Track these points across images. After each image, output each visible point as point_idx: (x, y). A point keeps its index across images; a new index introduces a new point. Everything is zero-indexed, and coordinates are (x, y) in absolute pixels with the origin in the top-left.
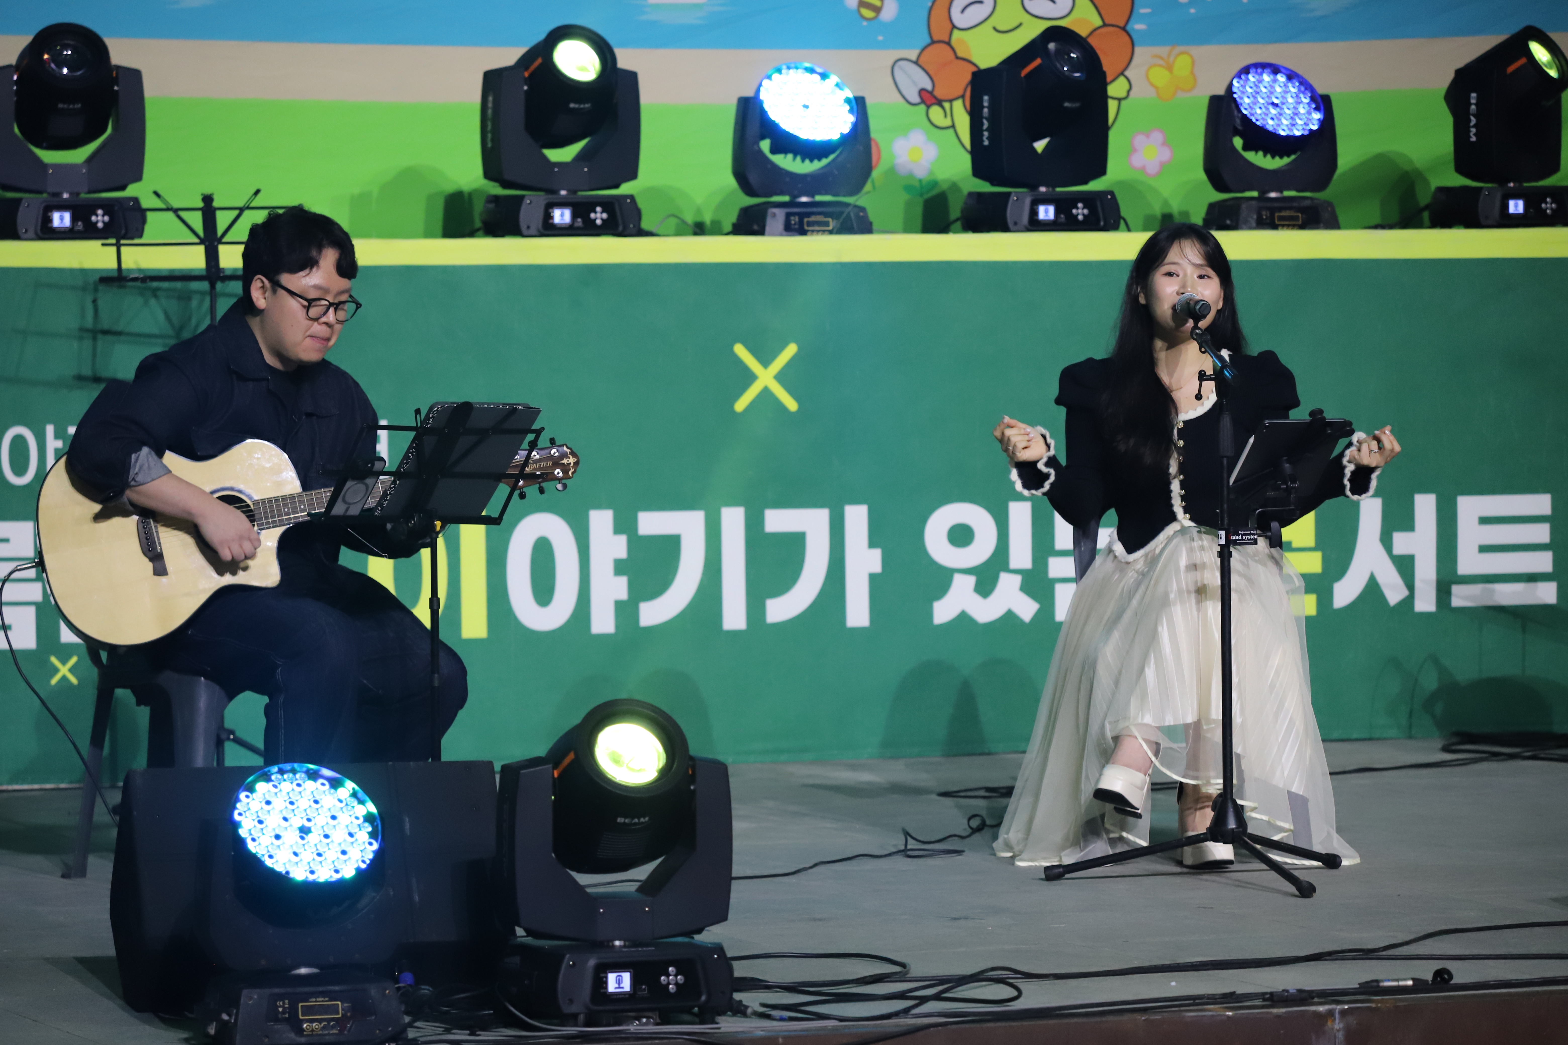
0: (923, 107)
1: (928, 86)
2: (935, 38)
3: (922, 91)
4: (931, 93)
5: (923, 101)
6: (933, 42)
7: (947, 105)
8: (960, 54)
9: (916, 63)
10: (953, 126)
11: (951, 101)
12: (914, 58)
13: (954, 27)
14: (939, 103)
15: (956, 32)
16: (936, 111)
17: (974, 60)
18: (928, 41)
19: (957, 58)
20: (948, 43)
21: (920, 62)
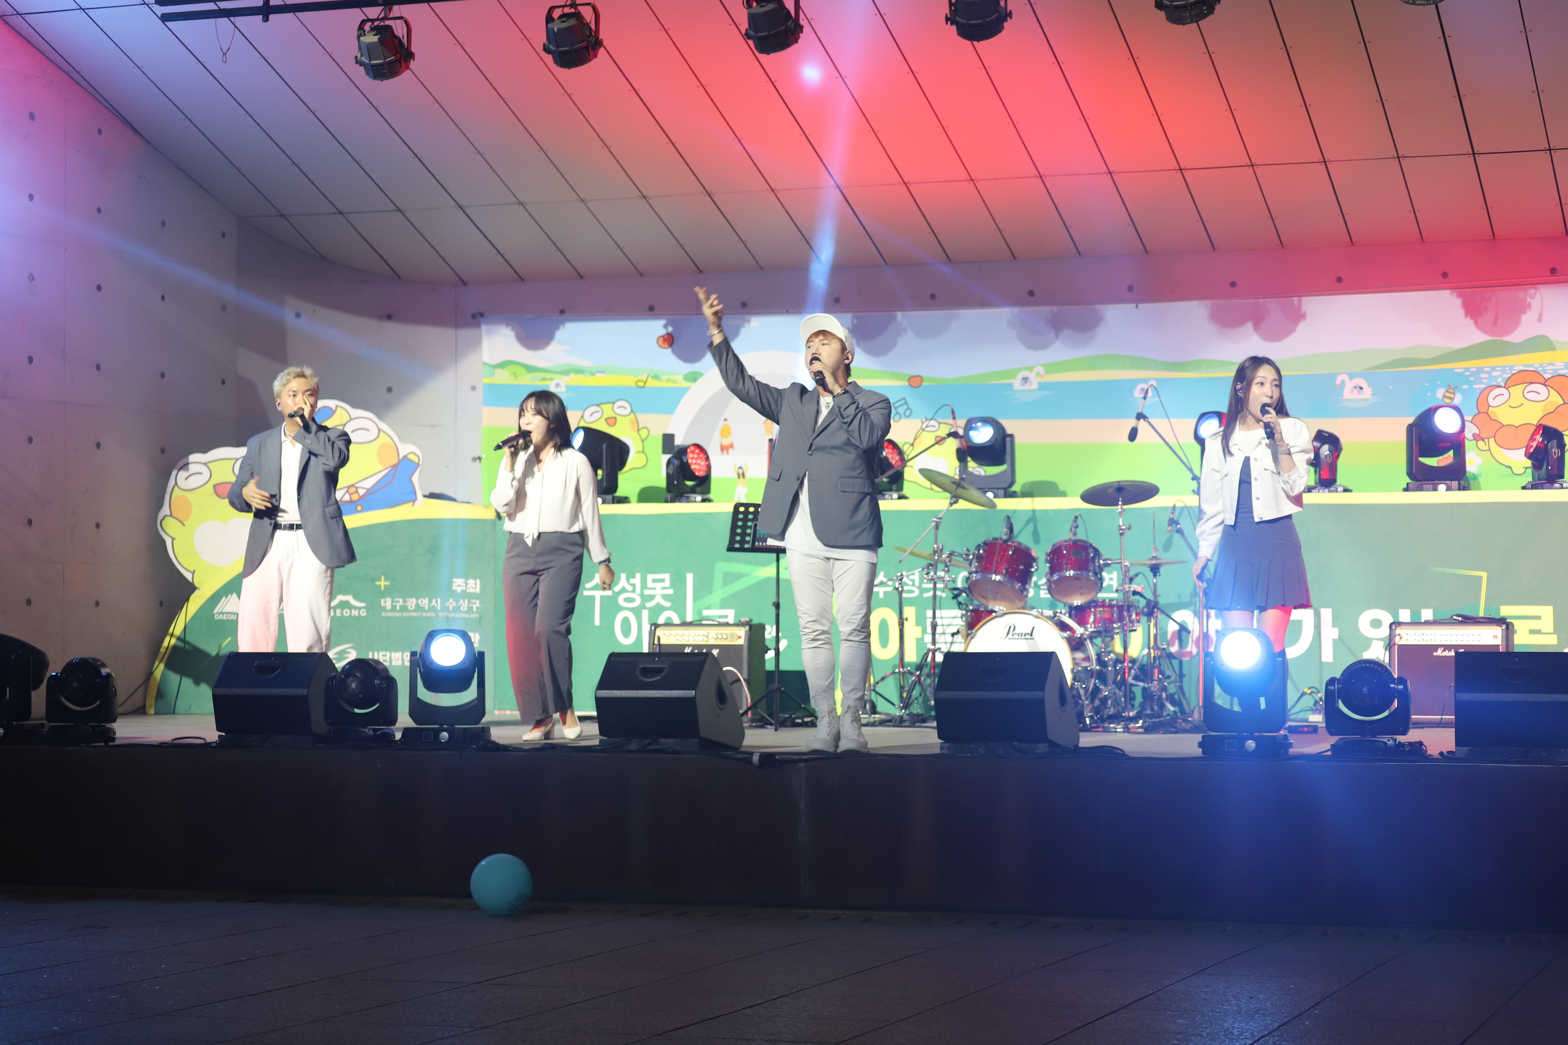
0: (1475, 441)
1: (1478, 432)
2: (1480, 411)
3: (1474, 435)
4: (1479, 435)
5: (1474, 439)
6: (1479, 413)
7: (1486, 440)
8: (1492, 418)
9: (1471, 422)
10: (1489, 450)
11: (1488, 439)
12: (1470, 420)
13: (1490, 406)
14: (1483, 439)
15: (1490, 408)
16: (1481, 443)
17: (1499, 420)
18: (1477, 412)
19: (1491, 419)
20: (1487, 413)
21: (1473, 422)
